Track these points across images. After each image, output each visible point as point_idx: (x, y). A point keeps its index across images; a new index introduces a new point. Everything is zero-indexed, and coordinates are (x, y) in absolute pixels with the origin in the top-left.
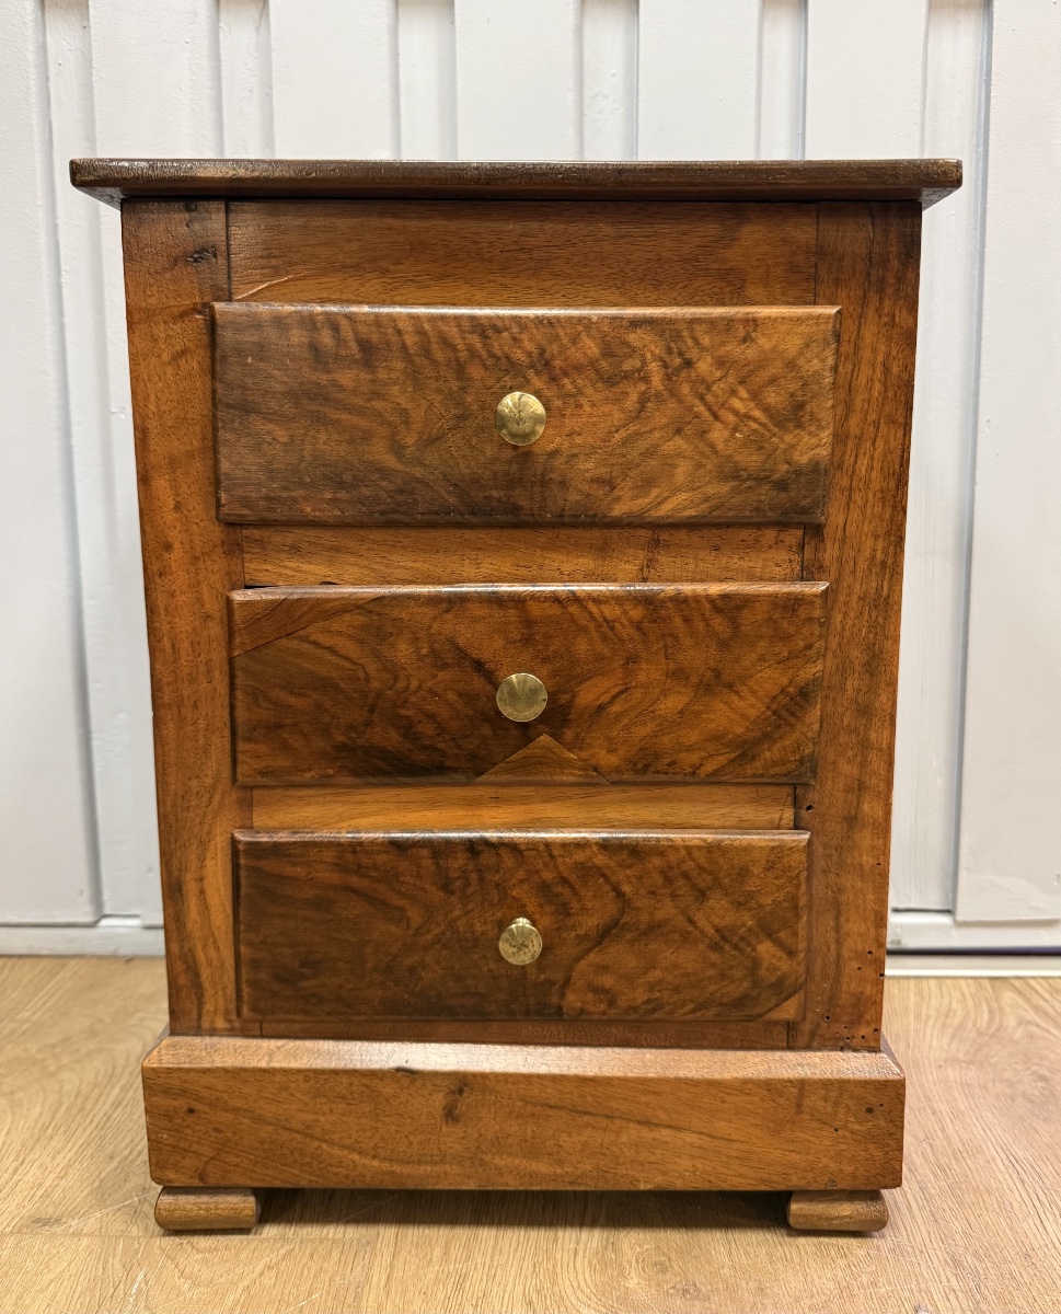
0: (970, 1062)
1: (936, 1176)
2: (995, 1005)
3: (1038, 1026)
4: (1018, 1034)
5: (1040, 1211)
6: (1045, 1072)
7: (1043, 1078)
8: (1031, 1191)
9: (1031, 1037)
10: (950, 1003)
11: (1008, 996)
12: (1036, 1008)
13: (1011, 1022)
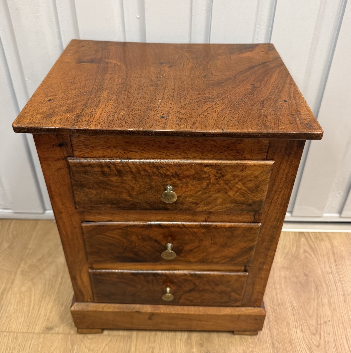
0: (288, 268)
1: (272, 313)
2: (298, 244)
3: (309, 253)
4: (303, 257)
5: (297, 326)
6: (307, 273)
7: (306, 275)
8: (295, 319)
9: (306, 258)
10: (286, 243)
11: (303, 239)
12: (310, 245)
13: (302, 251)
